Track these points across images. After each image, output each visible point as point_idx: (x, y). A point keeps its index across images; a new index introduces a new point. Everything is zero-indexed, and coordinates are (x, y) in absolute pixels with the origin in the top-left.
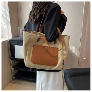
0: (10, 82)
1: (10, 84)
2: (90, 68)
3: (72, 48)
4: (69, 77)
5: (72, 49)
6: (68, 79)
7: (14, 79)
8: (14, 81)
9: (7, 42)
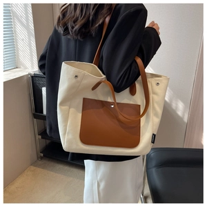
0: (33, 164)
1: (33, 168)
2: (203, 150)
3: (177, 104)
4: (155, 166)
5: (177, 108)
6: (154, 171)
7: (41, 158)
8: (40, 162)
9: (25, 78)
